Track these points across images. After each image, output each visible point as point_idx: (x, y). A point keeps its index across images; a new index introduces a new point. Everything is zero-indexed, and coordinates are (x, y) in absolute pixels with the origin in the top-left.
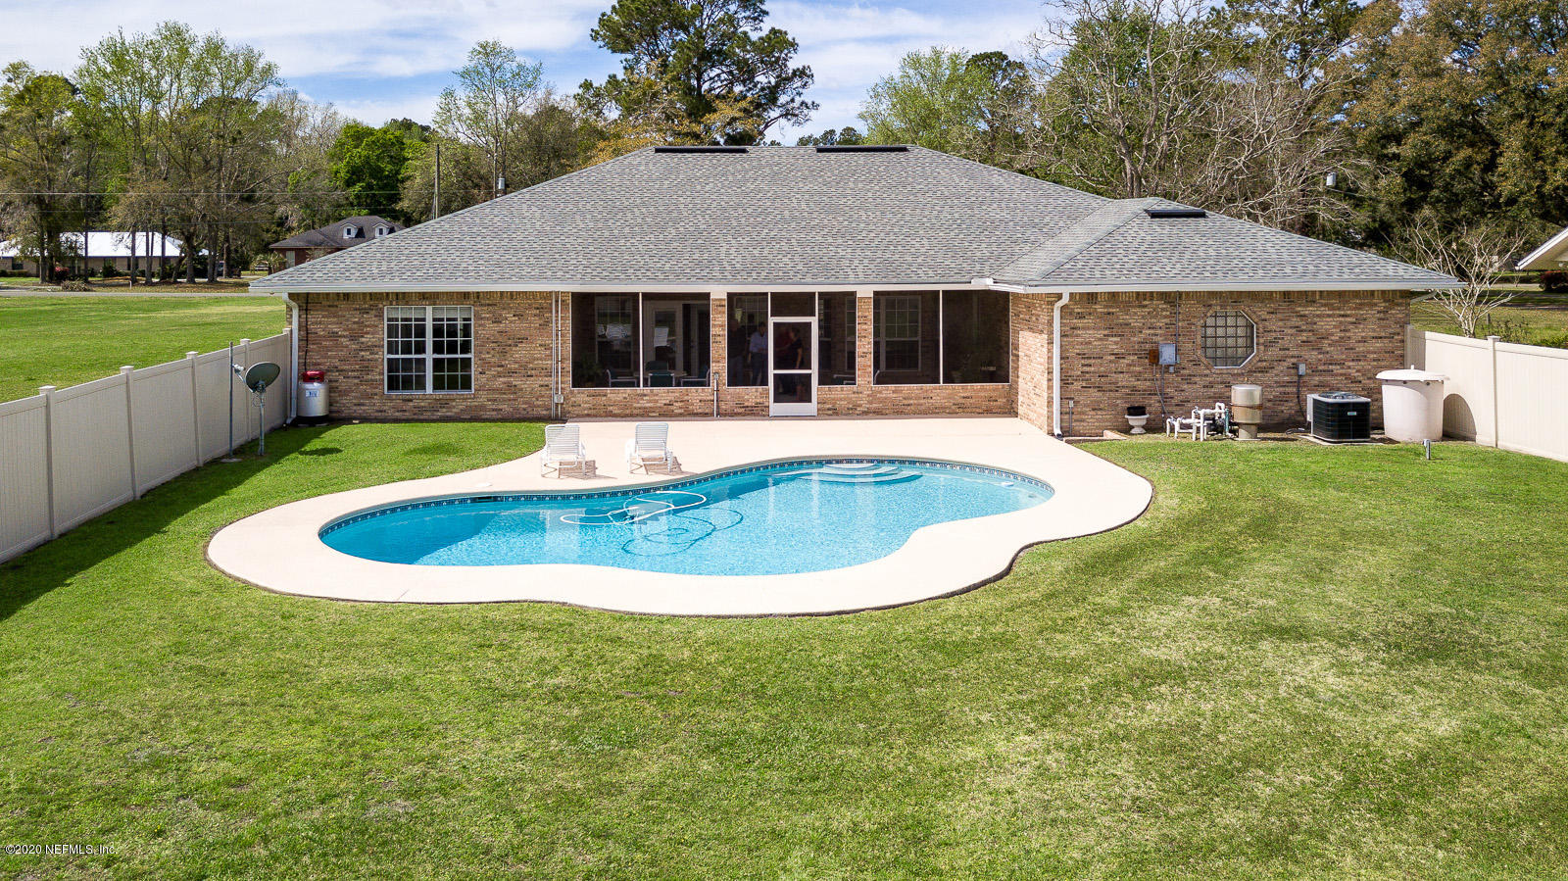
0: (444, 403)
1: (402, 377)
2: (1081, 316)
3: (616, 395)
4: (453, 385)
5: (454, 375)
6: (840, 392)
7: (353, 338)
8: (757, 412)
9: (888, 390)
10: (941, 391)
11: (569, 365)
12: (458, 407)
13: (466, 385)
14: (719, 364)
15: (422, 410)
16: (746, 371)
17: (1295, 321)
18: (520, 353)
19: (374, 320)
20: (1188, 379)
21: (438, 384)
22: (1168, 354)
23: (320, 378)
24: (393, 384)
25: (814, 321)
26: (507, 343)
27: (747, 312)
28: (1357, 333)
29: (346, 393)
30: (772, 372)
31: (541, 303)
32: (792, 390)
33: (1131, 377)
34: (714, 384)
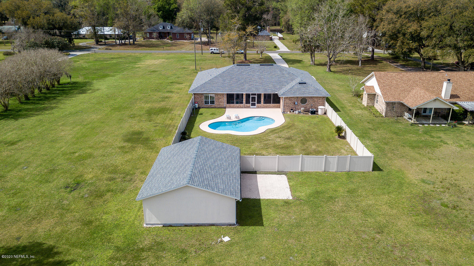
0: (211, 106)
1: (206, 102)
2: (286, 99)
3: (232, 105)
4: (212, 103)
5: (212, 102)
6: (259, 105)
7: (200, 98)
8: (249, 107)
9: (265, 105)
10: (272, 105)
11: (226, 101)
12: (213, 106)
13: (214, 103)
14: (244, 101)
15: (209, 106)
16: (248, 102)
17: (312, 99)
18: (220, 100)
19: (203, 96)
20: (298, 106)
21: (211, 103)
22: (296, 103)
23: (197, 103)
24: (205, 103)
25: (256, 96)
26: (219, 99)
27: (248, 96)
28: (319, 101)
29: (200, 104)
30: (251, 102)
31: (223, 94)
32: (253, 105)
33: (292, 106)
34: (244, 104)
